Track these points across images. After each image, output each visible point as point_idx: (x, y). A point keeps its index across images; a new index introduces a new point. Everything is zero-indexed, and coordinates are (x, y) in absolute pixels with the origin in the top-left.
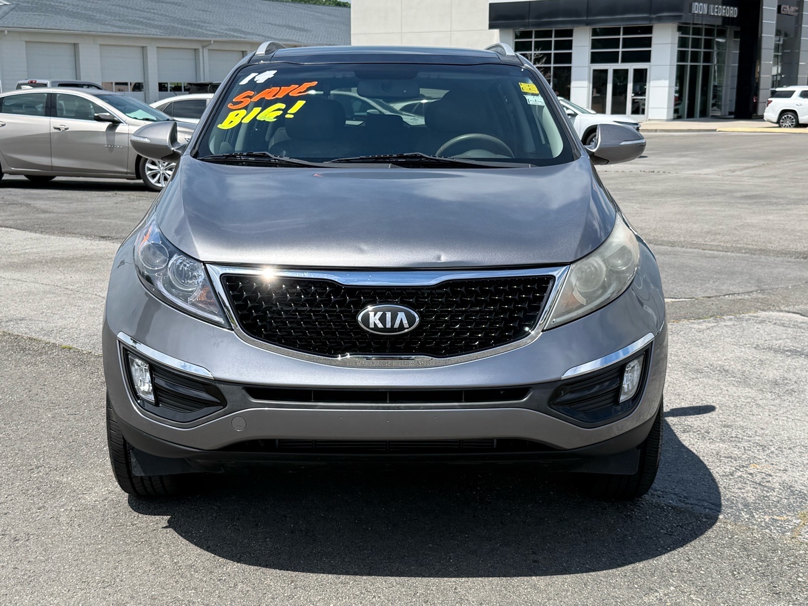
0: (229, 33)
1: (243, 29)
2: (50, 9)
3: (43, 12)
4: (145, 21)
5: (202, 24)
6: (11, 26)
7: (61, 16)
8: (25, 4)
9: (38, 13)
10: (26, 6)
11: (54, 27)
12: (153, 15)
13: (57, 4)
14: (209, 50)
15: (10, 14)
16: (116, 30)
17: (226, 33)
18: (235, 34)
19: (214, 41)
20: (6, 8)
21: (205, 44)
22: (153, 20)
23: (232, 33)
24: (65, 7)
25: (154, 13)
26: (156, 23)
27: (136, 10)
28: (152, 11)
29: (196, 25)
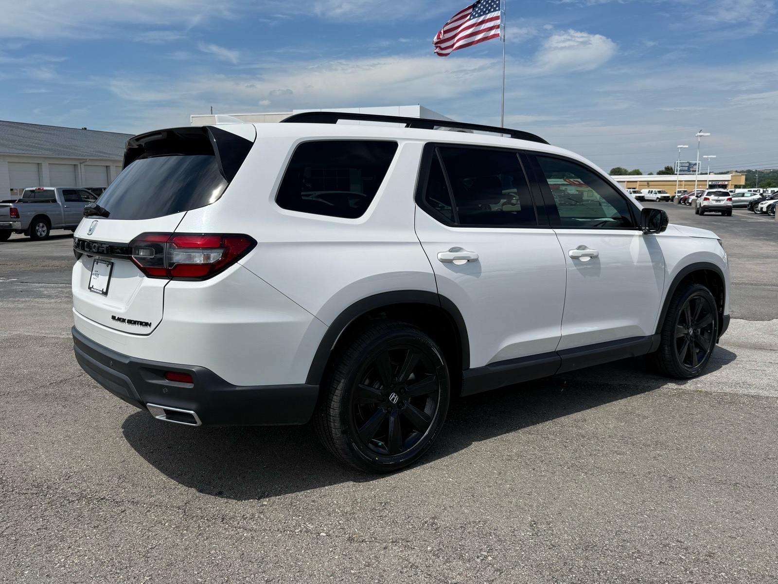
0: (97, 153)
1: (104, 151)
4: (36, 145)
5: (76, 148)
12: (40, 142)
14: (85, 165)
16: (20, 152)
17: (95, 154)
18: (102, 155)
19: (89, 159)
21: (81, 162)
22: (42, 145)
23: (99, 154)
25: (39, 140)
26: (45, 147)
27: (26, 138)
28: (38, 138)
29: (72, 148)
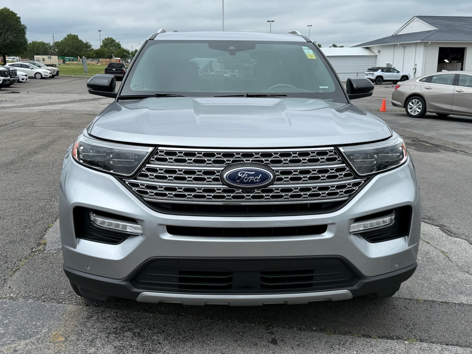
2: (457, 31)
3: (452, 32)
6: (432, 40)
7: (462, 34)
8: (445, 29)
9: (449, 33)
10: (445, 30)
11: (455, 40)
13: (462, 28)
15: (435, 34)
20: (434, 31)
24: (466, 29)
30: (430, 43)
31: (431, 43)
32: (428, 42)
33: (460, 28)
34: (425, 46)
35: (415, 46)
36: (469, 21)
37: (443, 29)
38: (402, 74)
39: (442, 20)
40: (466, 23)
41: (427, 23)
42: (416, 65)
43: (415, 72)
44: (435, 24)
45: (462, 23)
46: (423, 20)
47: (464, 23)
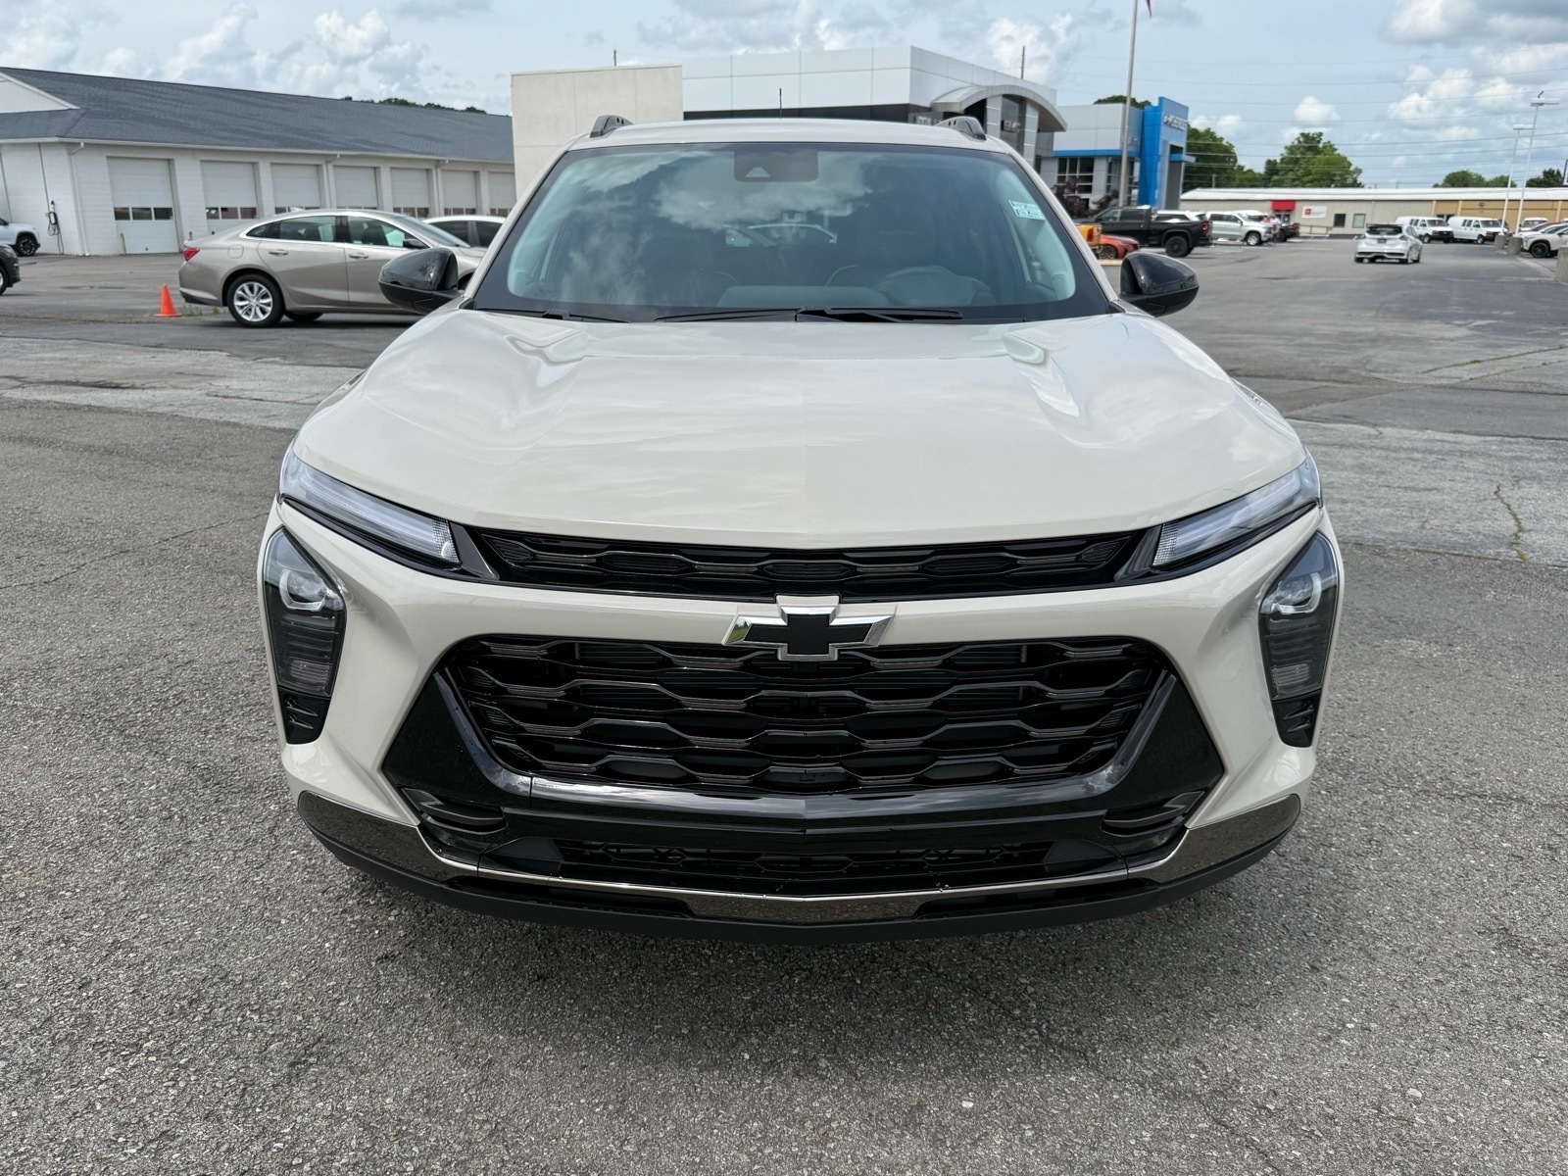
2: (129, 115)
3: (123, 119)
7: (147, 123)
8: (99, 109)
9: (117, 121)
10: (100, 111)
13: (139, 109)
14: (334, 166)
15: (80, 121)
20: (72, 113)
24: (148, 113)
27: (237, 116)
30: (82, 145)
31: (85, 144)
32: (79, 144)
33: (132, 108)
34: (70, 154)
35: (38, 152)
36: (142, 91)
37: (93, 109)
38: (16, 229)
39: (72, 84)
40: (139, 96)
41: (39, 88)
42: (53, 203)
43: (56, 223)
44: (63, 94)
45: (128, 94)
46: (22, 80)
47: (133, 95)
